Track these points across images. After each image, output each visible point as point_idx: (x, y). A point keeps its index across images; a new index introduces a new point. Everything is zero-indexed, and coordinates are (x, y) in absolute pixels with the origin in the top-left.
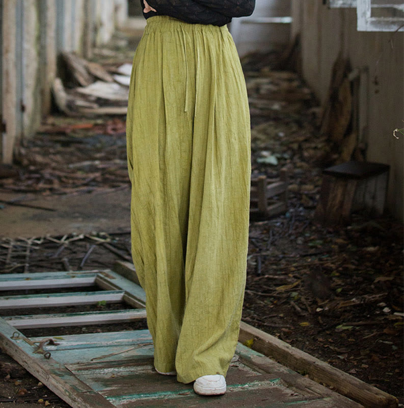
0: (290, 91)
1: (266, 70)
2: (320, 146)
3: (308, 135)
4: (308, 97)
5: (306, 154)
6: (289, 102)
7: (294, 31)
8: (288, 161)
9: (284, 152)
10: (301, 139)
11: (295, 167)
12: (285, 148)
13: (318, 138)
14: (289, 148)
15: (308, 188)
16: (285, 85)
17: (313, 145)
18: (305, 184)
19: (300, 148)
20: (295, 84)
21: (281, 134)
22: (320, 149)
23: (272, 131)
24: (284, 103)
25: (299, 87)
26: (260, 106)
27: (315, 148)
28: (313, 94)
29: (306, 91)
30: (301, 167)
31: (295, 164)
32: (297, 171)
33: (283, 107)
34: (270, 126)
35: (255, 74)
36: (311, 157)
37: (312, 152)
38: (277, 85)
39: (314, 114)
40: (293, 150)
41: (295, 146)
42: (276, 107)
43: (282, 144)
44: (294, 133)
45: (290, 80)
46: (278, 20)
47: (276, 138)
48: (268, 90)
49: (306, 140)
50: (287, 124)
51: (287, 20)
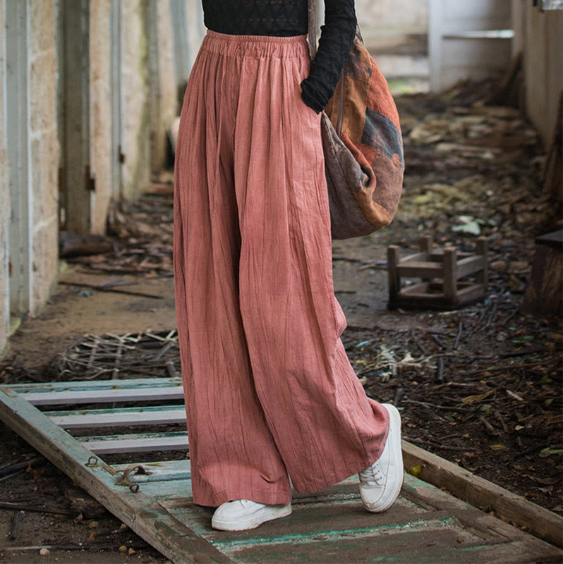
0: (507, 134)
1: (479, 104)
2: (540, 208)
3: (526, 193)
4: (533, 142)
5: (520, 220)
6: (506, 148)
7: (516, 49)
8: (495, 229)
9: (491, 217)
10: (515, 199)
11: (504, 238)
12: (493, 211)
13: (537, 197)
14: (498, 212)
15: (521, 265)
16: (501, 125)
17: (531, 207)
18: (516, 260)
19: (513, 210)
20: (516, 124)
21: (490, 193)
22: (541, 212)
23: (478, 187)
24: (498, 151)
25: (521, 128)
26: (466, 154)
27: (534, 211)
28: (539, 138)
29: (530, 133)
30: (512, 237)
31: (503, 233)
32: (506, 242)
33: (497, 156)
34: (476, 181)
35: (464, 110)
36: (527, 224)
37: (528, 216)
38: (491, 125)
39: (537, 165)
40: (503, 214)
41: (506, 209)
42: (488, 155)
43: (488, 206)
44: (506, 191)
45: (508, 119)
46: (493, 34)
47: (483, 198)
48: (480, 132)
49: (522, 201)
50: (500, 178)
51: (507, 34)
